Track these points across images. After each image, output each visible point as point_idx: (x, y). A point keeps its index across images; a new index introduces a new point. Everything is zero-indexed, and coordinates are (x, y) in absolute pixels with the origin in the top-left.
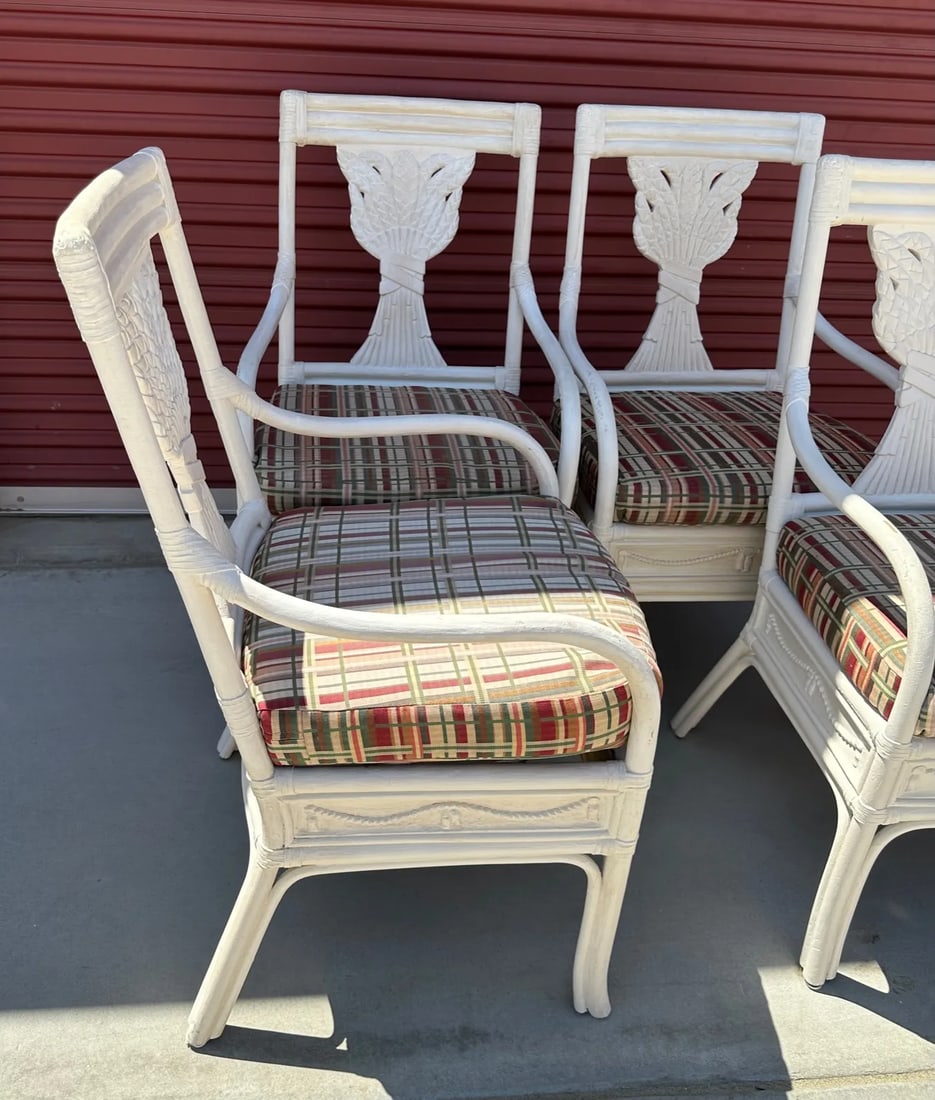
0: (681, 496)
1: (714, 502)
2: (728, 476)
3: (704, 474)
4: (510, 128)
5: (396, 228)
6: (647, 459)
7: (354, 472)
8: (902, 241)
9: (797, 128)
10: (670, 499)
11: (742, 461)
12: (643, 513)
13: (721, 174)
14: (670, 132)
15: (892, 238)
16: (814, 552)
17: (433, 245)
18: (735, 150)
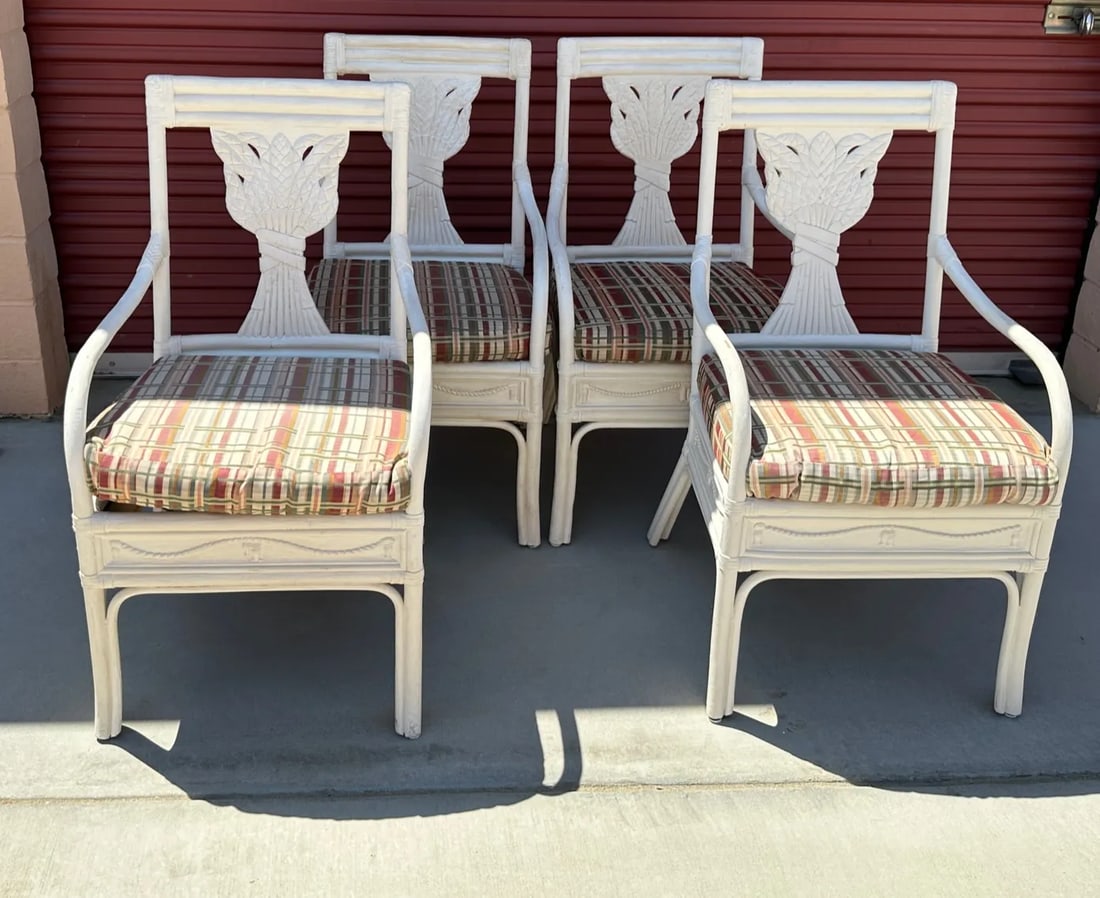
0: (623, 338)
1: (649, 343)
2: (662, 323)
3: (643, 321)
4: (506, 58)
5: (419, 136)
6: (602, 311)
7: (371, 324)
8: (781, 140)
9: (740, 49)
10: (614, 340)
11: (676, 312)
12: (595, 352)
13: (681, 88)
14: (635, 56)
15: (772, 138)
16: (711, 375)
17: (449, 149)
18: (690, 68)
